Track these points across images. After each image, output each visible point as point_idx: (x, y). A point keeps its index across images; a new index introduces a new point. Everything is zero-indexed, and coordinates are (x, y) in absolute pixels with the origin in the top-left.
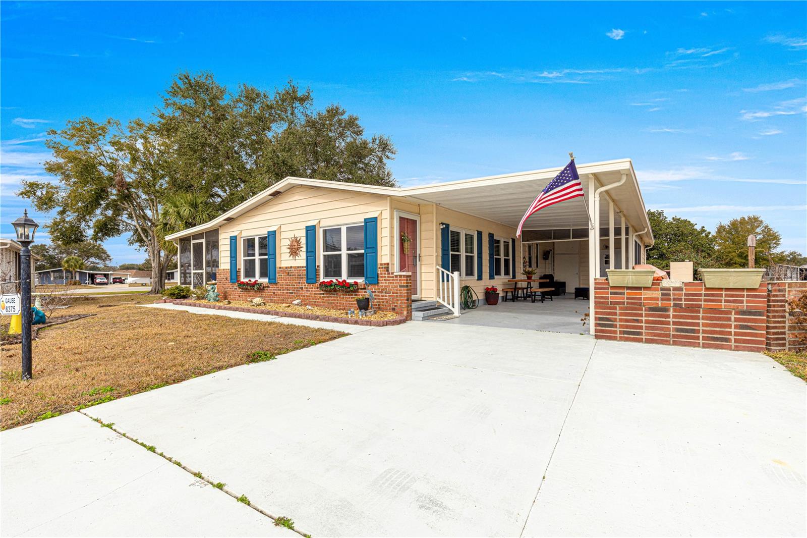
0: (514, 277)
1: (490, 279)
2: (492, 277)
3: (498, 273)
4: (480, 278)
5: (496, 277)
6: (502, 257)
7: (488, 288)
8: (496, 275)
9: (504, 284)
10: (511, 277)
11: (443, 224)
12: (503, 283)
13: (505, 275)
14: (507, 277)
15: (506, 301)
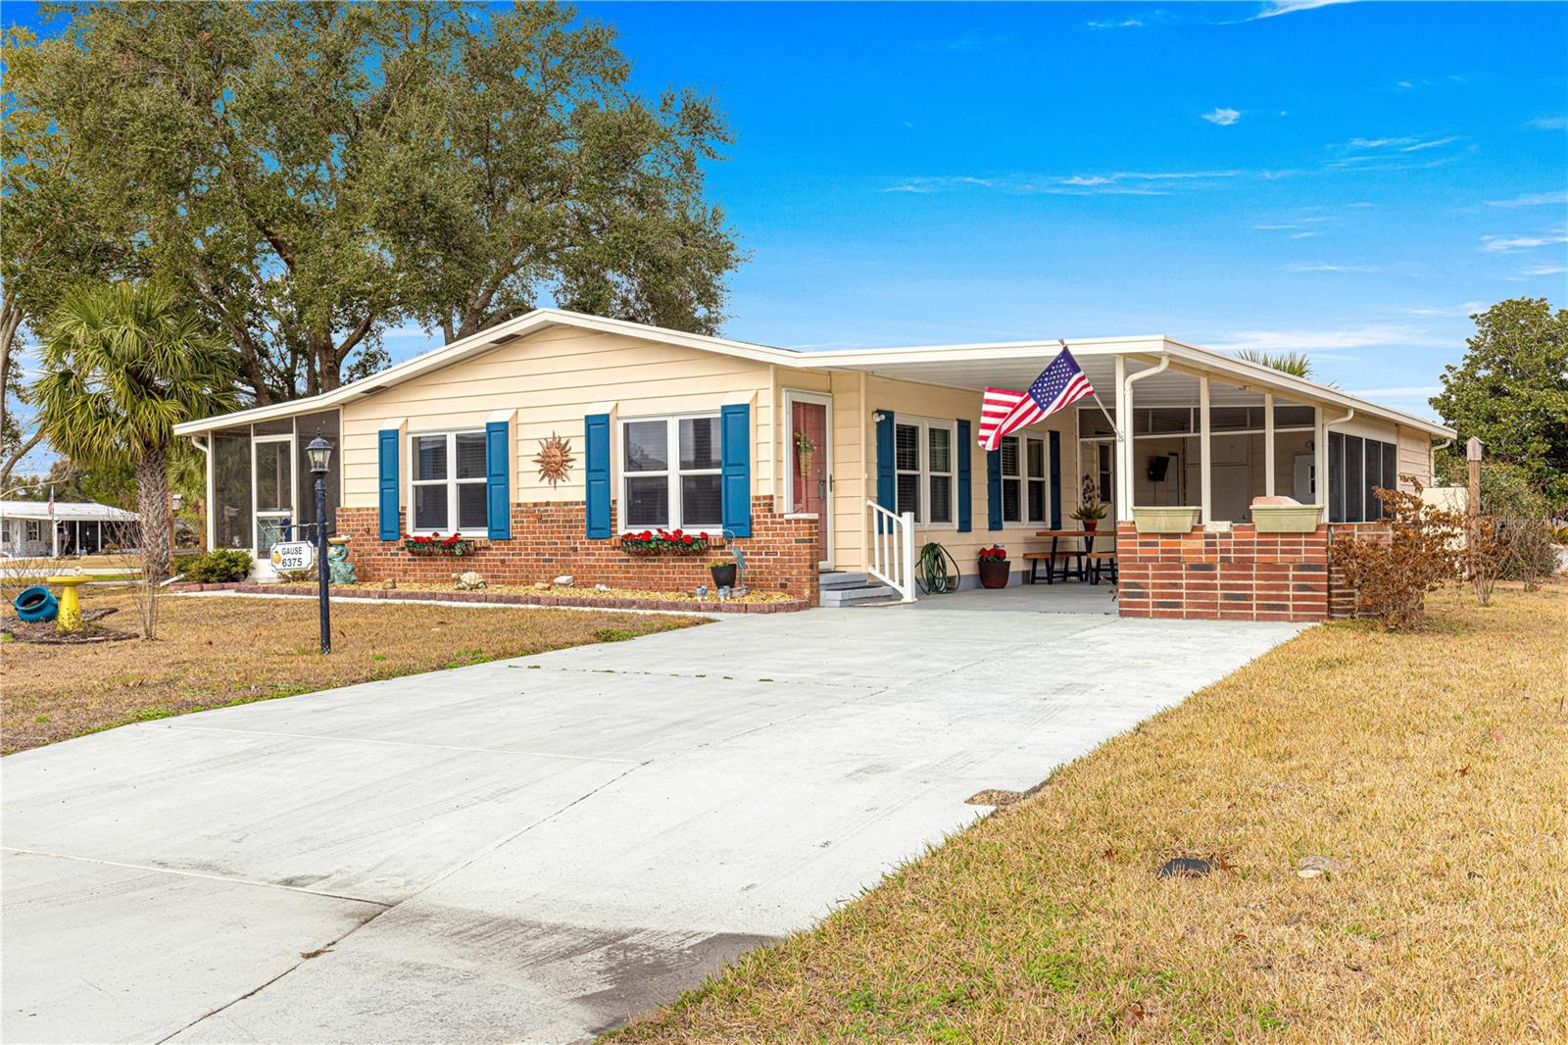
0: (1057, 524)
1: (990, 530)
2: (995, 525)
3: (1013, 515)
4: (965, 526)
5: (1006, 525)
6: (1024, 477)
7: (983, 551)
8: (1006, 520)
9: (1029, 542)
10: (1050, 526)
11: (879, 412)
12: (1025, 538)
13: (1031, 519)
14: (1038, 526)
15: (1033, 583)
